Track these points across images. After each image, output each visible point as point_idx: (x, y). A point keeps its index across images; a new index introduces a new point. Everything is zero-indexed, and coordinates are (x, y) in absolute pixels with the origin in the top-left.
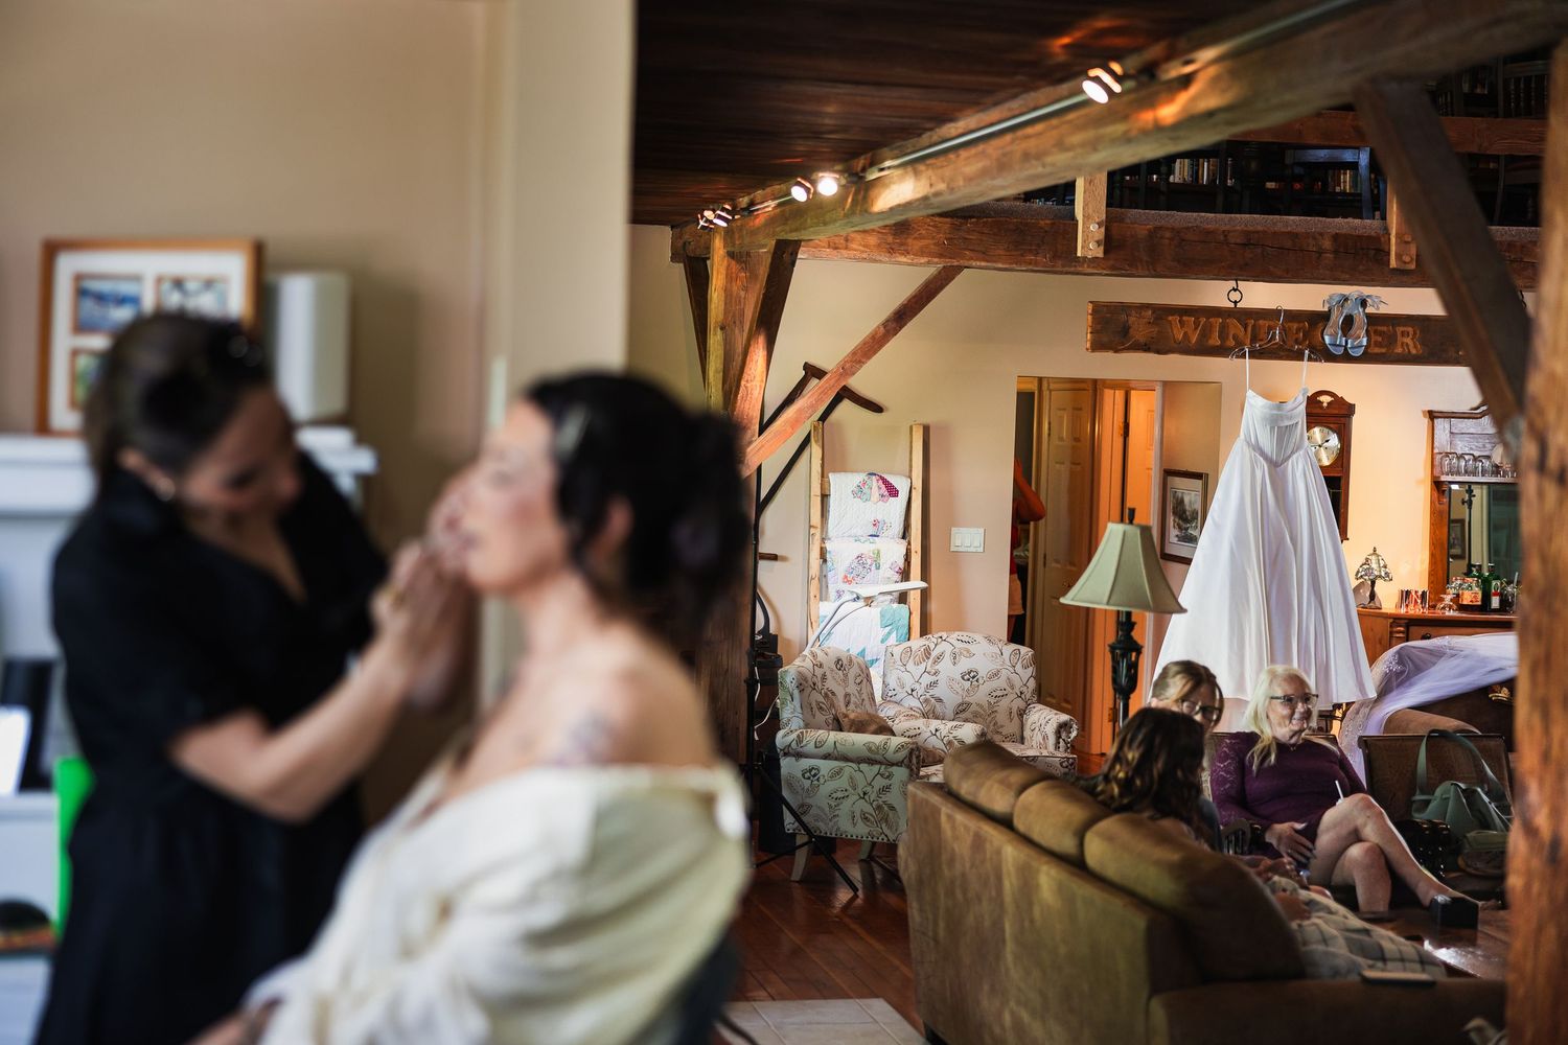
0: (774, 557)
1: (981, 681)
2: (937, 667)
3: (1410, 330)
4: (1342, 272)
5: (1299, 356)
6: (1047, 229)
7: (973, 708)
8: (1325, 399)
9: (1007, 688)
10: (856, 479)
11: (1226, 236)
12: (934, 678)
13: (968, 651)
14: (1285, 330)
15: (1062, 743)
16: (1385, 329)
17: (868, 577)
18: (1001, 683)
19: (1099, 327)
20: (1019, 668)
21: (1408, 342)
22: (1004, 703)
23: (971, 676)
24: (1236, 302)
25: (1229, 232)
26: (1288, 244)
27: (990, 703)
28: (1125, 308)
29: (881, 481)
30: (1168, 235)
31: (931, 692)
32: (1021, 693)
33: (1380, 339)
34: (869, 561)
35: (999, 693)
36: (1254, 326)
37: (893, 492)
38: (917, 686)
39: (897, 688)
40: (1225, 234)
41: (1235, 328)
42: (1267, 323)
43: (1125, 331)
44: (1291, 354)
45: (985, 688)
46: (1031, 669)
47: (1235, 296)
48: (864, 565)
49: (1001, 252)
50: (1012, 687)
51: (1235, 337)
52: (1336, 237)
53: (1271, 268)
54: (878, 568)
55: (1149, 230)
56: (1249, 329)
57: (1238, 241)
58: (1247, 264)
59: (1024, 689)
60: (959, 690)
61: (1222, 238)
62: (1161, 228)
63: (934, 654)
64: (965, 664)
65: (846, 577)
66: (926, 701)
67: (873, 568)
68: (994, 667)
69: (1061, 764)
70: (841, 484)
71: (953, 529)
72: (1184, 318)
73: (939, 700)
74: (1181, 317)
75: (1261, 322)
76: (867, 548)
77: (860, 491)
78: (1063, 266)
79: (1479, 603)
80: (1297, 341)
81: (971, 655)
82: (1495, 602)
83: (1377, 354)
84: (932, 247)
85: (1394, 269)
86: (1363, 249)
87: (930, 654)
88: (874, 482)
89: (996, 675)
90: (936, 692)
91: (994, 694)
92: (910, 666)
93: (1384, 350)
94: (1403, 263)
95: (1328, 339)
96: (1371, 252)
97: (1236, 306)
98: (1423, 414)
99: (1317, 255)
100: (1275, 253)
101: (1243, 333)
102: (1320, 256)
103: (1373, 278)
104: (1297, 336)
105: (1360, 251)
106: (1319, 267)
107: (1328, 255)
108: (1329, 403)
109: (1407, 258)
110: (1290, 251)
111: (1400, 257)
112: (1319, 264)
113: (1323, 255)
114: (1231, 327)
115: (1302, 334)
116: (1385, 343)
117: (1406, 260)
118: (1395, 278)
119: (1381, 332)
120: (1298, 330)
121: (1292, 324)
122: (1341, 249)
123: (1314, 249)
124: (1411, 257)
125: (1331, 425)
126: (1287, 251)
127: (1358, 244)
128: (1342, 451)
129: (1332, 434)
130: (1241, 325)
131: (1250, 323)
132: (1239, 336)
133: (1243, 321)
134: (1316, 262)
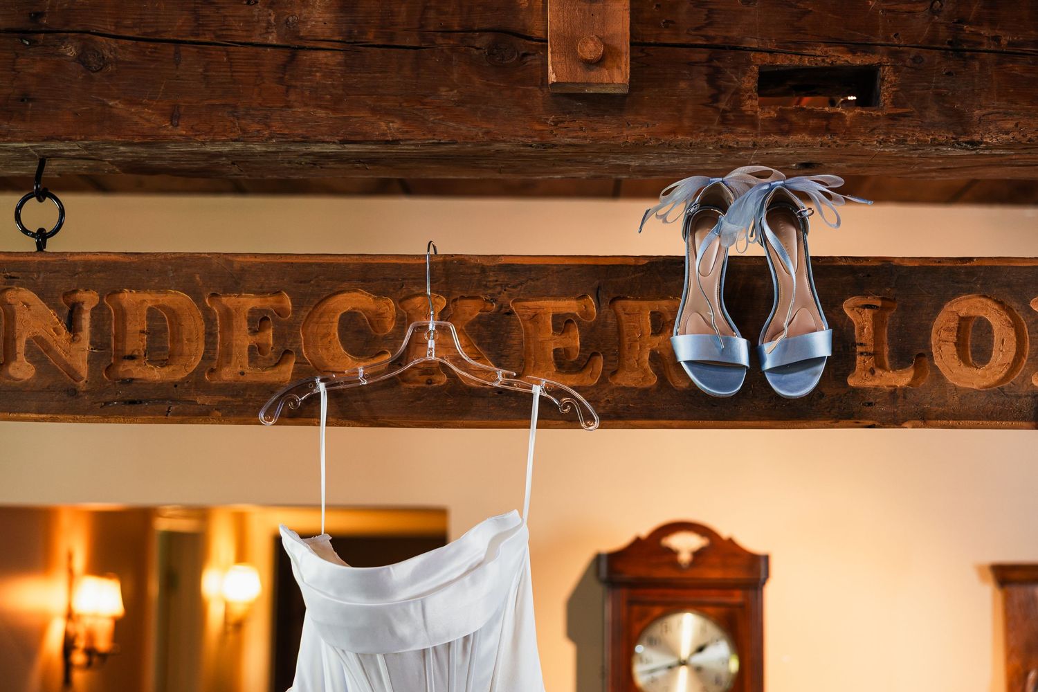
4: (374, 110)
8: (685, 544)
16: (574, 307)
24: (42, 237)
36: (98, 311)
41: (34, 317)
51: (38, 350)
53: (117, 106)
56: (86, 321)
58: (25, 98)
75: (128, 298)
85: (553, 83)
86: (447, 32)
94: (590, 64)
95: (685, 347)
96: (483, 41)
97: (41, 246)
98: (990, 576)
99: (282, 57)
100: (128, 58)
101: (65, 334)
102: (293, 58)
103: (491, 127)
104: (258, 338)
105: (440, 41)
106: (292, 97)
107: (321, 54)
108: (698, 555)
109: (590, 50)
110: (182, 48)
111: (569, 44)
112: (289, 87)
113: (306, 57)
114: (19, 316)
115: (270, 332)
116: (576, 355)
117: (589, 56)
118: (575, 125)
119: (556, 317)
120: (259, 321)
121: (224, 300)
122: (370, 36)
123: (272, 39)
124: (605, 45)
125: (710, 610)
126: (171, 49)
127: (432, 14)
128: (740, 677)
129: (712, 631)
130: (58, 309)
131: (89, 299)
132: (49, 349)
133: (65, 295)
134: (281, 81)
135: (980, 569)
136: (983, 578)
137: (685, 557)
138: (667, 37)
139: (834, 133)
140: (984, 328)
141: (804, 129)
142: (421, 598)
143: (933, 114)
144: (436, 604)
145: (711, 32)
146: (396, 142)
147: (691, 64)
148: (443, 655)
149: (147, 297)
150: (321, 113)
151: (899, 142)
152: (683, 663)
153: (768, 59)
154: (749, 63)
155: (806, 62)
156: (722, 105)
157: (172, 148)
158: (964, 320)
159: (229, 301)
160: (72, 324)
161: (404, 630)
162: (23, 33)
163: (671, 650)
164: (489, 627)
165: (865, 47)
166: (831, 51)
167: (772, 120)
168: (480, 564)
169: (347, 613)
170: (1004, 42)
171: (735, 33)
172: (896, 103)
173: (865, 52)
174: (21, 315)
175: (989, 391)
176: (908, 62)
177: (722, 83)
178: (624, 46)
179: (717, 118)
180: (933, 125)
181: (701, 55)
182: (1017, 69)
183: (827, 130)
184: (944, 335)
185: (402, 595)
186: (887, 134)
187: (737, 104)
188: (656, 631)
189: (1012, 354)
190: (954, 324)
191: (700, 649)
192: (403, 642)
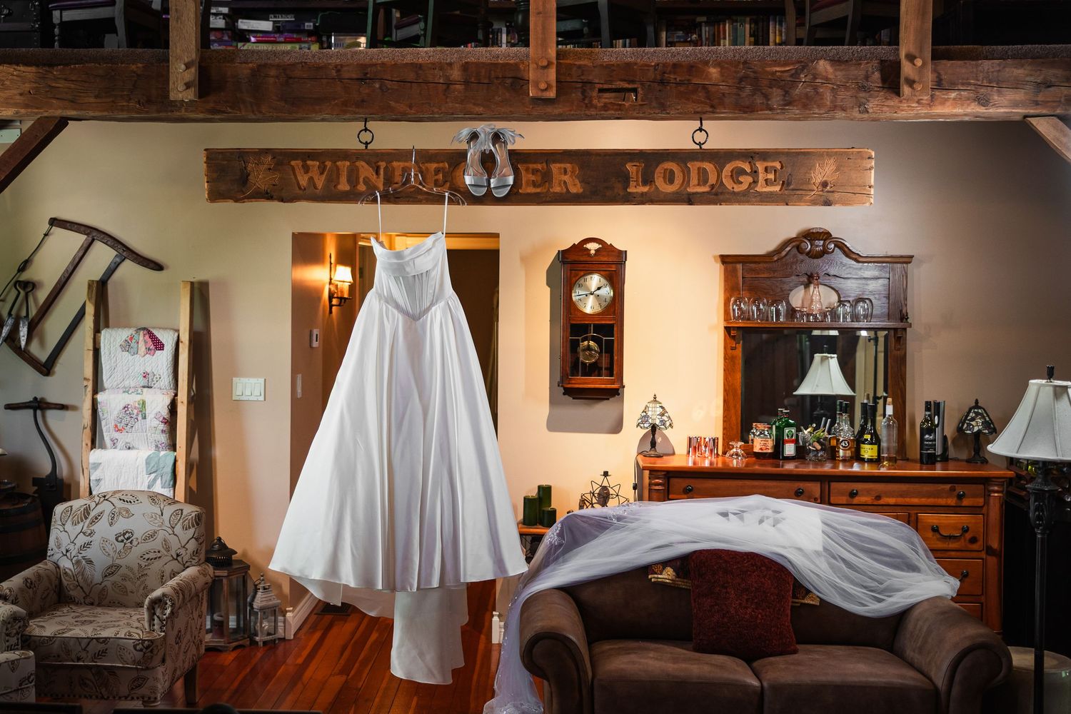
0: (63, 407)
1: (135, 543)
2: (92, 528)
3: (568, 166)
4: (474, 104)
5: (439, 200)
6: (139, 72)
7: (122, 571)
8: (593, 247)
9: (162, 550)
10: (124, 334)
11: (338, 71)
12: (89, 539)
13: (127, 511)
14: (422, 173)
15: (156, 621)
16: (539, 166)
17: (138, 425)
18: (156, 544)
19: (215, 175)
20: (178, 529)
21: (566, 179)
22: (157, 566)
23: (125, 537)
24: (367, 144)
25: (342, 66)
26: (411, 76)
27: (140, 566)
28: (242, 154)
29: (147, 336)
30: (273, 72)
31: (84, 553)
32: (178, 555)
33: (533, 178)
34: (135, 412)
35: (152, 555)
36: (386, 168)
37: (159, 346)
38: (71, 547)
39: (55, 548)
40: (338, 68)
41: (365, 170)
42: (402, 164)
43: (244, 179)
44: (431, 197)
45: (138, 550)
46: (192, 530)
47: (366, 137)
48: (132, 415)
49: (92, 100)
50: (168, 550)
51: (367, 181)
52: (466, 67)
53: (392, 103)
54: (144, 418)
55: (252, 69)
56: (382, 172)
57: (354, 76)
59: (182, 551)
60: (112, 553)
61: (334, 73)
62: (265, 65)
63: (93, 514)
64: (122, 525)
65: (116, 426)
66: (78, 562)
67: (140, 418)
68: (150, 528)
69: (135, 647)
70: (111, 340)
71: (234, 379)
72: (309, 162)
73: (90, 562)
74: (304, 161)
75: (395, 164)
76: (132, 399)
77: (127, 346)
78: (158, 112)
79: (770, 451)
80: (436, 184)
81: (129, 514)
82: (790, 450)
83: (529, 194)
84: (18, 97)
85: (533, 99)
86: (497, 78)
87: (89, 514)
88: (141, 337)
89: (152, 536)
90: (88, 553)
91: (147, 556)
92: (68, 526)
93: (538, 190)
94: (543, 91)
95: (468, 180)
96: (509, 81)
97: (366, 147)
98: (719, 260)
99: (445, 86)
100: (396, 87)
101: (375, 176)
102: (448, 87)
103: (511, 109)
104: (436, 177)
105: (495, 81)
106: (448, 100)
107: (457, 86)
108: (597, 251)
109: (543, 86)
110: (413, 84)
111: (536, 84)
112: (447, 97)
113: (452, 87)
114: (360, 170)
115: (441, 175)
116: (539, 182)
117: (542, 88)
118: (538, 108)
119: (533, 170)
120: (437, 171)
121: (426, 164)
122: (473, 80)
123: (441, 81)
124: (548, 84)
125: (602, 273)
126: (409, 84)
127: (492, 72)
128: (614, 298)
129: (604, 281)
130: (373, 168)
131: (383, 165)
132: (370, 181)
133: (375, 163)
134: (444, 95)
135: (715, 257)
136: (716, 261)
137: (593, 252)
138: (569, 79)
139: (622, 111)
140: (672, 172)
141: (612, 109)
142: (413, 260)
143: (654, 104)
144: (418, 261)
145: (582, 77)
146: (481, 114)
147: (576, 88)
148: (420, 277)
149: (401, 163)
150: (457, 105)
151: (643, 113)
152: (592, 294)
153: (601, 86)
154: (595, 88)
155: (614, 86)
156: (586, 102)
157: (409, 116)
158: (666, 170)
159: (428, 165)
160: (377, 173)
161: (408, 269)
162: (362, 79)
163: (587, 289)
164: (434, 268)
165: (633, 82)
166: (621, 83)
167: (602, 106)
168: (430, 249)
169: (391, 264)
170: (678, 80)
171: (591, 78)
172: (642, 101)
173: (633, 84)
174: (361, 170)
175: (673, 193)
176: (647, 87)
177: (586, 94)
178: (554, 84)
179: (584, 106)
180: (654, 107)
181: (580, 85)
182: (682, 89)
183: (620, 110)
184: (659, 175)
185: (407, 259)
186: (639, 110)
187: (591, 101)
188: (581, 281)
189: (681, 181)
190: (662, 171)
191: (599, 289)
192: (408, 273)
